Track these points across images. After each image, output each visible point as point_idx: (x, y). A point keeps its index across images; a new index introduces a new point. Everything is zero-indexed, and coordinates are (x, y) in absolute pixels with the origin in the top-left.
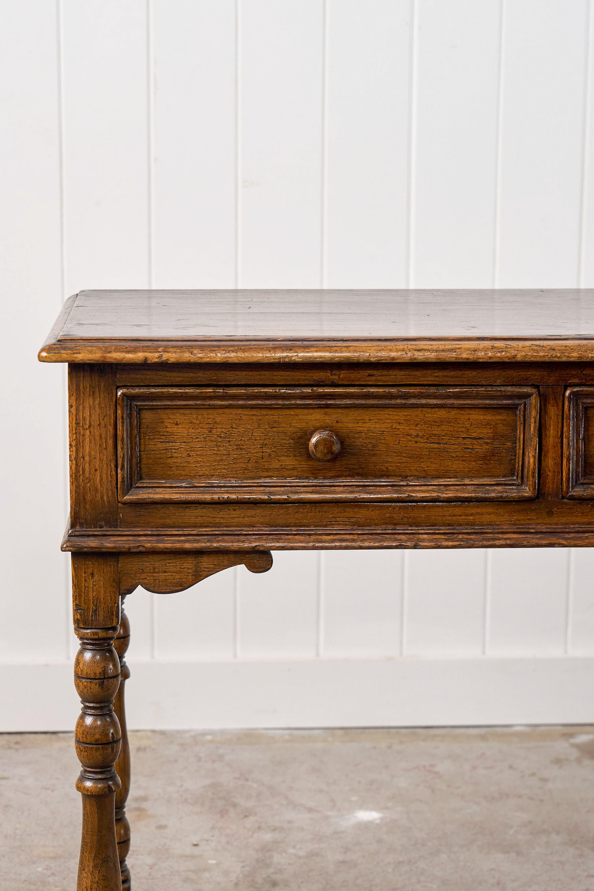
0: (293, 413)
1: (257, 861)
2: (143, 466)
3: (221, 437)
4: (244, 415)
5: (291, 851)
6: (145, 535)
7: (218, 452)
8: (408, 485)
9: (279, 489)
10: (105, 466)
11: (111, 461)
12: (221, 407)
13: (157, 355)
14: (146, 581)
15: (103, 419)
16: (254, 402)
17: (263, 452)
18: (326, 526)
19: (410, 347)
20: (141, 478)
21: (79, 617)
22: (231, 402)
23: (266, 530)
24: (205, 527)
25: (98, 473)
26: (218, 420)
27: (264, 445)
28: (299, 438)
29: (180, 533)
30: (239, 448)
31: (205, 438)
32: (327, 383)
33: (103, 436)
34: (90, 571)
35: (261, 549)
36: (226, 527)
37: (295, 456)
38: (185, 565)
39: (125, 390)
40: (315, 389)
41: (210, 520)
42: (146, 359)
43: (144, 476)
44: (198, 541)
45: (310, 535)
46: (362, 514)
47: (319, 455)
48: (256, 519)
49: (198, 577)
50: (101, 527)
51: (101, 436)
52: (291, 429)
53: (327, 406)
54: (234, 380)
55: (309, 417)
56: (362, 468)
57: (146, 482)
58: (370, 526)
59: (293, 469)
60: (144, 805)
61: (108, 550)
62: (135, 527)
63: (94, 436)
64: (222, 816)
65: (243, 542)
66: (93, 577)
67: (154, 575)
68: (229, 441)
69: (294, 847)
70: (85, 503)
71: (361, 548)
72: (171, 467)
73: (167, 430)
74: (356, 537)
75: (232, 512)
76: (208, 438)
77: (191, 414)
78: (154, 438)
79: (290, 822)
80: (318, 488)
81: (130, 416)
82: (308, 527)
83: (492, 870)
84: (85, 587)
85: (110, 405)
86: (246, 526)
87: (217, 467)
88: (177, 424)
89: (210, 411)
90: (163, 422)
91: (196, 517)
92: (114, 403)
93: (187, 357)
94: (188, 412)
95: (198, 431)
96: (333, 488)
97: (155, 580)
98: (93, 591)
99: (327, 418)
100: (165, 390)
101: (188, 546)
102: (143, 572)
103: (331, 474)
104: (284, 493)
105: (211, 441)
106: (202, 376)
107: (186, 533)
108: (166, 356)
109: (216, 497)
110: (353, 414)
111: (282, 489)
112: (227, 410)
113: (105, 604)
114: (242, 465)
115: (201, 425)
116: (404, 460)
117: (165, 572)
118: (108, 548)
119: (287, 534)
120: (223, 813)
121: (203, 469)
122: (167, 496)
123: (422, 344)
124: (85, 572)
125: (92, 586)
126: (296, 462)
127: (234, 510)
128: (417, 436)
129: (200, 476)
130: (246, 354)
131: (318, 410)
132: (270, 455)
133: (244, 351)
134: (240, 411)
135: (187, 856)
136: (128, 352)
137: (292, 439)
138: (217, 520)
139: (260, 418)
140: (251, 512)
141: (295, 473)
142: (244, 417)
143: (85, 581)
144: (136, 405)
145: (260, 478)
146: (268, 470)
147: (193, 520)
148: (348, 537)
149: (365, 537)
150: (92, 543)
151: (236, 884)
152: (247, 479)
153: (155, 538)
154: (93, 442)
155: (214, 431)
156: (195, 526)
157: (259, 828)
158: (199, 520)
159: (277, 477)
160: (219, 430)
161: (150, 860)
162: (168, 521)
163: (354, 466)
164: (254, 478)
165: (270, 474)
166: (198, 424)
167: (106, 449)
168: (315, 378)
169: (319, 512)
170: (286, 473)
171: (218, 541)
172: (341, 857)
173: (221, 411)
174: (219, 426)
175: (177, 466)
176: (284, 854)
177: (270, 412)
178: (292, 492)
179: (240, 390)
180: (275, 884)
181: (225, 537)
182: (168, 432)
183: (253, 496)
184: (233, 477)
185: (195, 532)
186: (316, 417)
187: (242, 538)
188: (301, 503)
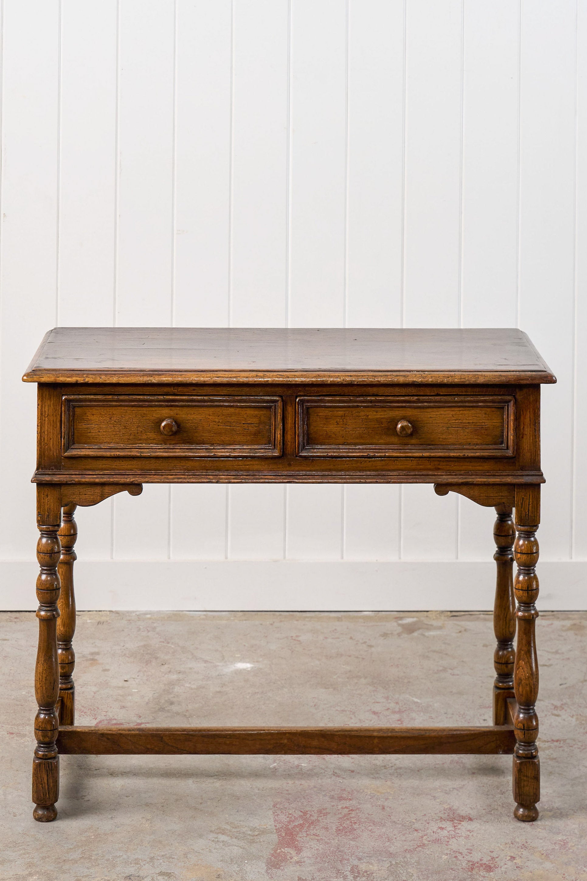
0: (154, 409)
1: (164, 690)
2: (75, 437)
3: (116, 422)
5: (187, 685)
6: (75, 474)
7: (114, 430)
8: (214, 449)
9: (146, 450)
10: (55, 437)
11: (58, 434)
12: (116, 406)
13: (83, 379)
15: (55, 412)
16: (133, 403)
17: (138, 430)
18: (170, 470)
20: (74, 444)
21: (40, 519)
22: (121, 403)
23: (139, 472)
24: (107, 470)
25: (51, 440)
26: (114, 413)
27: (138, 427)
28: (156, 422)
29: (93, 473)
30: (125, 428)
31: (107, 422)
32: (171, 394)
34: (46, 493)
35: (136, 482)
36: (118, 470)
37: (155, 432)
38: (97, 490)
39: (66, 397)
40: (165, 397)
41: (110, 466)
42: (77, 381)
44: (103, 478)
45: (162, 475)
46: (189, 464)
47: (165, 432)
48: (134, 466)
49: (103, 498)
50: (52, 469)
51: (53, 421)
52: (153, 418)
53: (171, 406)
54: (124, 392)
55: (162, 411)
56: (190, 439)
57: (76, 446)
58: (193, 471)
59: (154, 439)
60: (97, 657)
62: (70, 470)
63: (50, 421)
64: (147, 665)
65: (126, 478)
66: (47, 497)
68: (120, 424)
69: (190, 683)
70: (45, 457)
71: (188, 482)
72: (89, 438)
74: (186, 477)
75: (121, 462)
76: (109, 422)
77: (101, 409)
78: (81, 422)
79: (190, 668)
80: (167, 450)
81: (69, 410)
82: (161, 471)
84: (43, 502)
85: (59, 404)
86: (128, 470)
87: (113, 438)
88: (93, 415)
89: (111, 408)
90: (86, 414)
91: (103, 464)
92: (61, 403)
93: (98, 380)
94: (98, 408)
95: (104, 418)
96: (174, 450)
97: (80, 499)
98: (47, 505)
99: (171, 412)
100: (87, 397)
101: (97, 480)
102: (74, 494)
103: (174, 442)
104: (148, 452)
105: (111, 424)
106: (106, 390)
107: (97, 473)
108: (87, 380)
109: (112, 454)
111: (147, 450)
112: (119, 407)
113: (53, 512)
114: (127, 437)
115: (106, 415)
117: (86, 495)
118: (56, 481)
119: (150, 475)
120: (148, 662)
121: (108, 439)
122: (87, 453)
124: (43, 494)
126: (155, 436)
127: (123, 461)
128: (219, 422)
129: (104, 443)
130: (129, 378)
131: (167, 408)
132: (141, 432)
133: (127, 377)
134: (126, 408)
135: (120, 687)
136: (68, 377)
137: (152, 423)
138: (113, 467)
139: (136, 411)
140: (130, 462)
141: (155, 442)
142: (128, 411)
143: (43, 499)
144: (73, 405)
145: (136, 444)
146: (140, 440)
147: (101, 466)
148: (182, 476)
149: (191, 476)
150: (48, 478)
151: (147, 703)
152: (130, 444)
153: (80, 476)
154: (49, 424)
155: (112, 418)
156: (102, 470)
157: (170, 672)
158: (104, 467)
159: (145, 443)
160: (115, 418)
161: (94, 689)
162: (87, 467)
163: (185, 438)
164: (133, 444)
165: (141, 442)
166: (104, 415)
167: (56, 428)
168: (165, 391)
169: (167, 462)
170: (150, 442)
171: (113, 478)
172: (218, 689)
173: (116, 408)
174: (115, 416)
175: (93, 437)
176: (182, 687)
177: (141, 409)
178: (153, 452)
179: (126, 397)
180: (172, 703)
181: (117, 476)
182: (88, 419)
183: (132, 454)
184: (122, 444)
185: (101, 473)
186: (165, 412)
187: (126, 476)
188: (157, 458)
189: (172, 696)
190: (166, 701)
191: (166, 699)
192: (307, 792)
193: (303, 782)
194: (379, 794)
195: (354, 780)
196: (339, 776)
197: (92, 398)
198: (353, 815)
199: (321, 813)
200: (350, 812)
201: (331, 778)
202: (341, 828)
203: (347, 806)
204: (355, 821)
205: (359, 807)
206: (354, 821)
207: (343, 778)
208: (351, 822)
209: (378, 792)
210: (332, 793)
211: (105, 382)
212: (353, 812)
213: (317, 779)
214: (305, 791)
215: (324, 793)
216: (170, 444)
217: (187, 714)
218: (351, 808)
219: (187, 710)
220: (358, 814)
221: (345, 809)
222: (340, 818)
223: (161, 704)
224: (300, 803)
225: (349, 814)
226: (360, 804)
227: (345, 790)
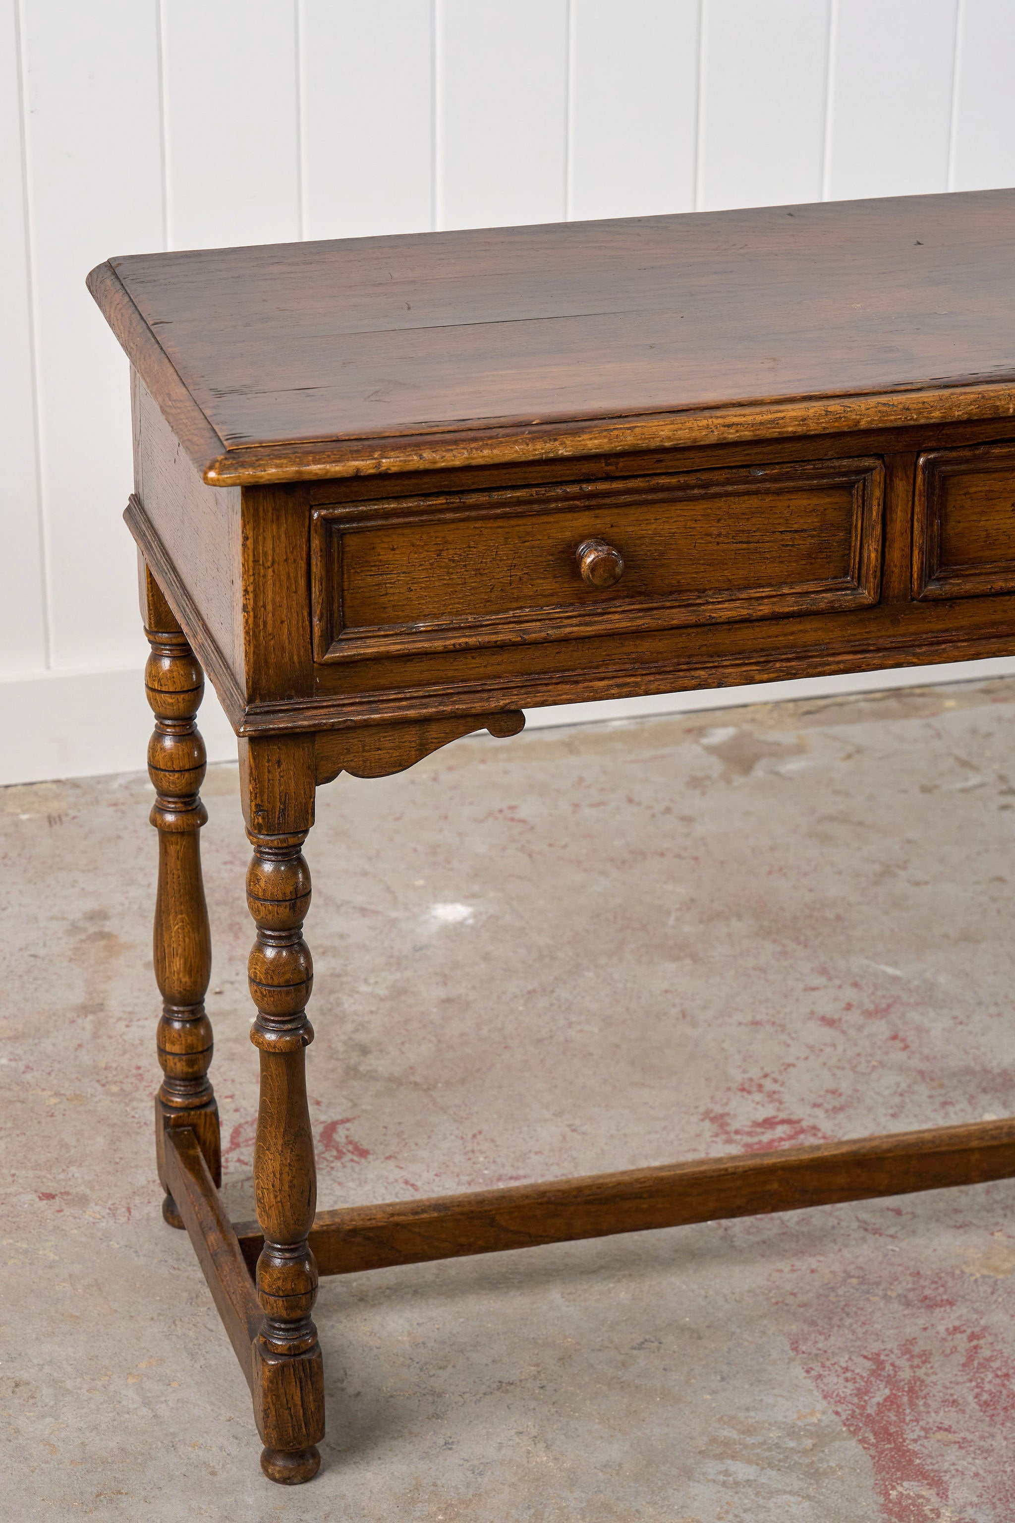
0: (552, 520)
2: (346, 610)
3: (453, 561)
4: (486, 528)
5: (365, 988)
6: (352, 704)
7: (450, 582)
8: (708, 603)
9: (534, 624)
10: (295, 615)
11: (302, 608)
12: (453, 521)
13: (372, 462)
14: (353, 764)
15: (292, 552)
16: (499, 511)
17: (511, 576)
18: (597, 667)
19: (716, 421)
20: (345, 627)
21: (261, 821)
22: (467, 514)
23: (518, 681)
24: (434, 684)
25: (285, 625)
26: (450, 538)
27: (513, 567)
28: (561, 552)
29: (400, 696)
30: (479, 572)
31: (432, 564)
32: (600, 476)
33: (292, 575)
34: (275, 758)
35: (508, 707)
36: (462, 681)
37: (555, 577)
38: (407, 738)
39: (323, 512)
40: (584, 486)
41: (441, 674)
42: (357, 469)
43: (349, 624)
44: (425, 706)
45: (577, 682)
46: (646, 647)
47: (597, 581)
48: (504, 667)
49: (423, 751)
50: (290, 697)
51: (289, 576)
53: (599, 507)
54: (473, 483)
55: (575, 523)
56: (645, 585)
57: (352, 632)
58: (657, 662)
59: (552, 595)
61: (304, 730)
62: (336, 694)
63: (279, 576)
65: (488, 700)
66: (279, 766)
67: (364, 754)
68: (465, 566)
69: (367, 982)
70: (269, 668)
71: (647, 693)
72: (385, 608)
73: (380, 557)
74: (640, 679)
75: (471, 660)
76: (436, 564)
77: (413, 533)
78: (362, 571)
80: (586, 618)
81: (330, 545)
82: (573, 671)
83: (666, 991)
84: (269, 780)
85: (301, 532)
86: (492, 679)
87: (449, 602)
88: (393, 549)
89: (439, 528)
90: (374, 548)
91: (421, 672)
92: (306, 529)
93: (415, 463)
94: (407, 531)
95: (422, 556)
96: (607, 616)
97: (364, 761)
98: (280, 784)
99: (598, 521)
100: (377, 506)
101: (412, 713)
102: (349, 752)
103: (604, 596)
104: (540, 630)
105: (441, 567)
106: (429, 483)
107: (408, 695)
108: (385, 464)
109: (449, 642)
110: (635, 513)
111: (538, 623)
112: (462, 524)
113: (296, 800)
114: (483, 596)
115: (426, 548)
116: (702, 568)
117: (379, 749)
118: (304, 727)
119: (547, 685)
121: (430, 606)
122: (382, 649)
123: (733, 416)
124: (268, 761)
125: (278, 777)
126: (557, 585)
127: (473, 658)
128: (719, 535)
129: (425, 616)
130: (495, 452)
131: (587, 513)
132: (520, 579)
133: (492, 447)
134: (479, 524)
136: (332, 462)
137: (552, 555)
138: (450, 674)
139: (507, 530)
140: (498, 658)
141: (555, 600)
142: (486, 531)
143: (269, 772)
144: (339, 530)
145: (507, 610)
146: (517, 599)
147: (417, 676)
148: (631, 680)
150: (281, 723)
152: (490, 614)
153: (366, 707)
154: (278, 584)
155: (444, 554)
156: (420, 684)
158: (426, 676)
159: (530, 607)
160: (451, 552)
162: (383, 681)
163: (634, 584)
164: (499, 612)
165: (521, 604)
166: (422, 546)
167: (296, 592)
168: (583, 471)
169: (589, 649)
170: (542, 602)
171: (454, 703)
172: (442, 993)
173: (453, 526)
174: (452, 546)
175: (394, 606)
176: (356, 996)
177: (520, 522)
178: (553, 628)
179: (483, 498)
180: (365, 1051)
181: (462, 696)
182: (380, 561)
183: (500, 637)
184: (471, 614)
185: (420, 694)
186: (583, 521)
187: (485, 695)
188: (565, 640)
189: (349, 1027)
190: (345, 1043)
191: (343, 1038)
192: (840, 1292)
193: (813, 1262)
194: (1001, 1276)
195: (921, 1241)
196: (877, 1232)
197: (394, 509)
198: (986, 1353)
199: (912, 1357)
200: (975, 1343)
201: (864, 1239)
202: (985, 1397)
203: (957, 1323)
204: (1004, 1371)
205: (983, 1322)
206: (999, 1369)
207: (892, 1236)
208: (997, 1376)
209: (996, 1269)
210: (899, 1289)
211: (432, 467)
212: (982, 1342)
213: (836, 1248)
214: (833, 1289)
215: (881, 1293)
216: (595, 602)
217: (417, 1079)
218: (969, 1331)
219: (411, 1068)
220: (998, 1347)
221: (958, 1336)
222: (964, 1365)
223: (341, 1056)
224: (846, 1331)
225: (976, 1347)
226: (981, 1313)
227: (918, 1273)
